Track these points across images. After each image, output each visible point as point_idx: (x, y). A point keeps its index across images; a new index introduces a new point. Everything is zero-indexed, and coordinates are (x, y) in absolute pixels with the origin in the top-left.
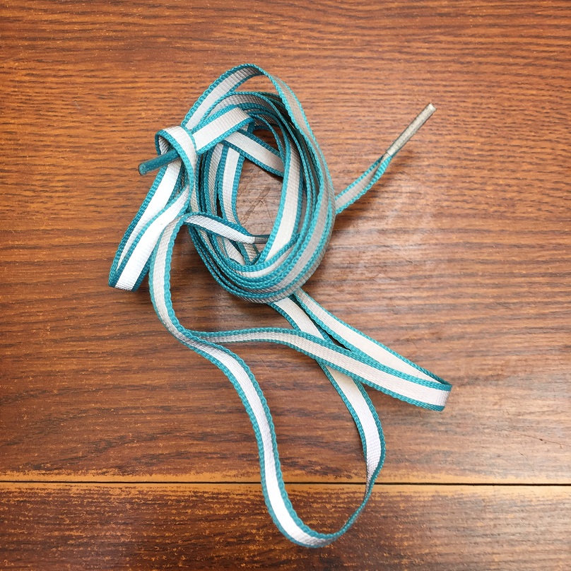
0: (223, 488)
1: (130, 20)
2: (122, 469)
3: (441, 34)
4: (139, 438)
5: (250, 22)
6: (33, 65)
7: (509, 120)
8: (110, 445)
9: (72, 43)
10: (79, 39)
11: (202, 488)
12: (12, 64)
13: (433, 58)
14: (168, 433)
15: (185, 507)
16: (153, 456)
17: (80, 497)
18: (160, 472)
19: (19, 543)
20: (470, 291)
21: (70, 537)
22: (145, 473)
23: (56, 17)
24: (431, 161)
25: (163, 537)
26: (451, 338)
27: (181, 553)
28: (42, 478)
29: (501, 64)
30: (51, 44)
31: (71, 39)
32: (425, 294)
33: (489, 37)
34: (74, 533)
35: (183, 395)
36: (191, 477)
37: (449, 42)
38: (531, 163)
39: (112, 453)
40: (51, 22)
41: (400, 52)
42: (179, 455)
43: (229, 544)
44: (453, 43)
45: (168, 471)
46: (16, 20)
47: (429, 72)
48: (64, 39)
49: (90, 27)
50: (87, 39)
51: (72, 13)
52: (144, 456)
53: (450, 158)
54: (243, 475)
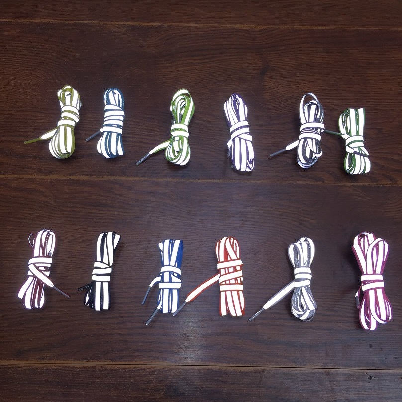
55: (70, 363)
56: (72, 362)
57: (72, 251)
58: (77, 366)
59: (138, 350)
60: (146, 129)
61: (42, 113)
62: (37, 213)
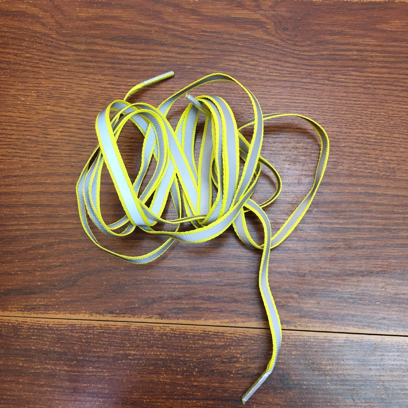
0: (221, 329)
1: (170, 54)
2: (161, 316)
3: (353, 71)
4: (172, 298)
5: (241, 59)
6: (113, 78)
7: (392, 122)
8: (154, 301)
9: (136, 67)
10: (140, 64)
11: (208, 328)
12: (100, 77)
13: (348, 85)
14: (188, 296)
15: (198, 340)
16: (180, 309)
17: (136, 330)
18: (184, 318)
19: (99, 357)
20: (368, 221)
21: (129, 355)
22: (175, 318)
23: (127, 51)
24: (346, 144)
25: (185, 356)
26: (356, 248)
27: (195, 367)
28: (114, 319)
29: (388, 90)
30: (124, 67)
31: (135, 64)
32: (341, 221)
33: (380, 74)
34: (132, 352)
35: (198, 274)
36: (202, 322)
37: (357, 76)
38: (405, 148)
39: (155, 306)
40: (124, 54)
41: (328, 80)
42: (195, 309)
43: (223, 362)
44: (359, 76)
45: (188, 318)
46: (104, 52)
47: (345, 92)
48: (131, 64)
49: (147, 58)
50: (145, 65)
51: (136, 49)
52: (174, 309)
53: (357, 143)
54: (232, 322)
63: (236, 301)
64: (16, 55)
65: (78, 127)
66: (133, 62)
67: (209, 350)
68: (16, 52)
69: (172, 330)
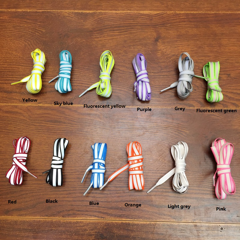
55: (38, 218)
56: (39, 217)
57: (40, 150)
58: (42, 220)
59: (79, 211)
60: (85, 75)
61: (22, 66)
62: (19, 127)
63: (87, 211)
64: (15, 127)
65: (36, 153)
66: (55, 129)
67: (78, 227)
68: (14, 126)
69: (66, 221)
